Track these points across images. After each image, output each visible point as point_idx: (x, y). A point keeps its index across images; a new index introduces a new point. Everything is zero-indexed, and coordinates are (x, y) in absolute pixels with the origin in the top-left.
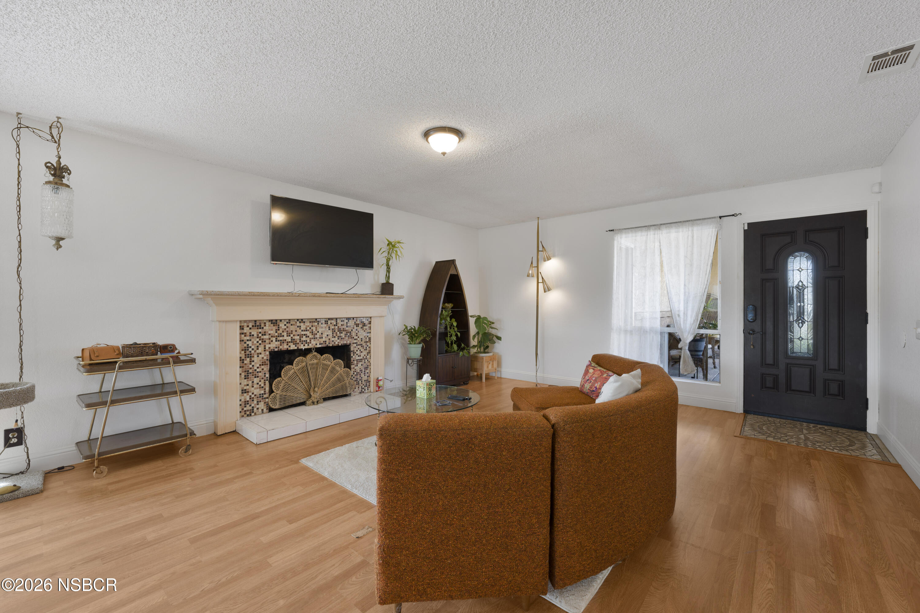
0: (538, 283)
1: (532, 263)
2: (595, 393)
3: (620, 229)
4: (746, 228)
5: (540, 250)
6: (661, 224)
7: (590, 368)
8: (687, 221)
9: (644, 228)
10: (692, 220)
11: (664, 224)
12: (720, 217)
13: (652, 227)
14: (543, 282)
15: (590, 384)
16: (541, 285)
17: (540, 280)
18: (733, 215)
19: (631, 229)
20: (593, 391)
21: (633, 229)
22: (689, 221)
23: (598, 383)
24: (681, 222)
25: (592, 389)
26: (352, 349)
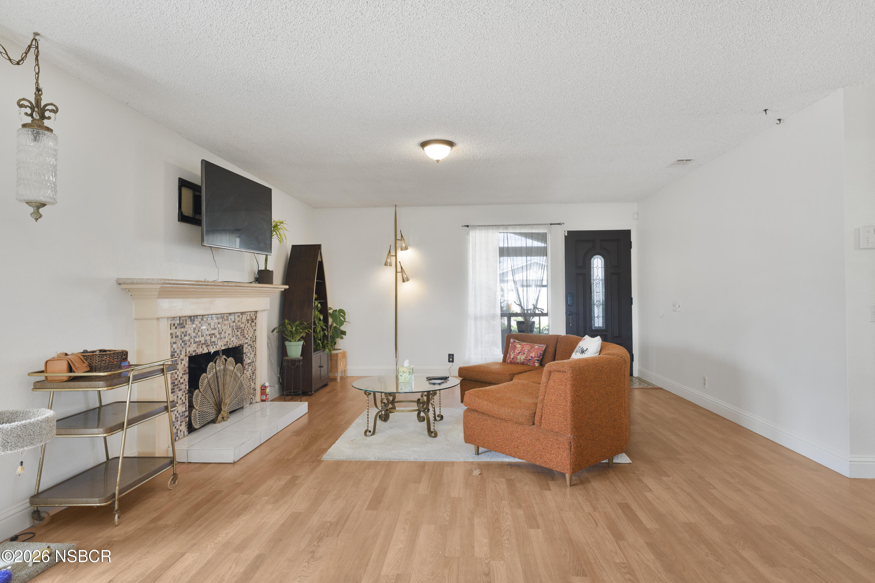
0: (396, 272)
1: (390, 252)
2: (532, 361)
3: (474, 226)
4: (566, 235)
5: (398, 239)
6: (509, 225)
7: (516, 344)
8: (528, 225)
9: (495, 227)
10: (531, 225)
11: (511, 225)
12: (551, 224)
13: (501, 227)
14: (402, 272)
15: (525, 355)
16: (399, 275)
17: (399, 269)
18: (559, 224)
19: (484, 227)
20: (530, 359)
21: (485, 227)
22: (530, 225)
23: (532, 353)
24: (523, 225)
25: (528, 359)
26: (244, 352)
